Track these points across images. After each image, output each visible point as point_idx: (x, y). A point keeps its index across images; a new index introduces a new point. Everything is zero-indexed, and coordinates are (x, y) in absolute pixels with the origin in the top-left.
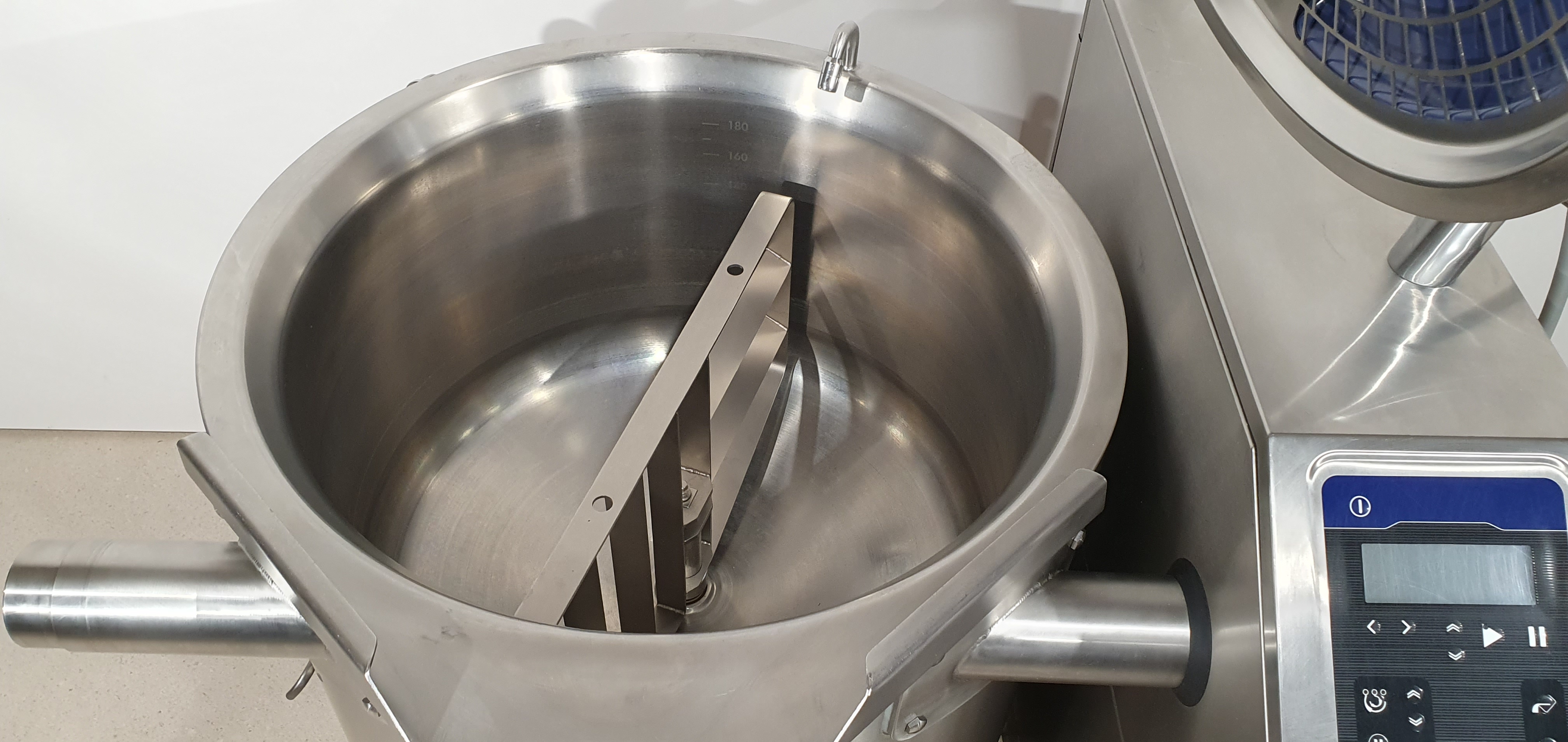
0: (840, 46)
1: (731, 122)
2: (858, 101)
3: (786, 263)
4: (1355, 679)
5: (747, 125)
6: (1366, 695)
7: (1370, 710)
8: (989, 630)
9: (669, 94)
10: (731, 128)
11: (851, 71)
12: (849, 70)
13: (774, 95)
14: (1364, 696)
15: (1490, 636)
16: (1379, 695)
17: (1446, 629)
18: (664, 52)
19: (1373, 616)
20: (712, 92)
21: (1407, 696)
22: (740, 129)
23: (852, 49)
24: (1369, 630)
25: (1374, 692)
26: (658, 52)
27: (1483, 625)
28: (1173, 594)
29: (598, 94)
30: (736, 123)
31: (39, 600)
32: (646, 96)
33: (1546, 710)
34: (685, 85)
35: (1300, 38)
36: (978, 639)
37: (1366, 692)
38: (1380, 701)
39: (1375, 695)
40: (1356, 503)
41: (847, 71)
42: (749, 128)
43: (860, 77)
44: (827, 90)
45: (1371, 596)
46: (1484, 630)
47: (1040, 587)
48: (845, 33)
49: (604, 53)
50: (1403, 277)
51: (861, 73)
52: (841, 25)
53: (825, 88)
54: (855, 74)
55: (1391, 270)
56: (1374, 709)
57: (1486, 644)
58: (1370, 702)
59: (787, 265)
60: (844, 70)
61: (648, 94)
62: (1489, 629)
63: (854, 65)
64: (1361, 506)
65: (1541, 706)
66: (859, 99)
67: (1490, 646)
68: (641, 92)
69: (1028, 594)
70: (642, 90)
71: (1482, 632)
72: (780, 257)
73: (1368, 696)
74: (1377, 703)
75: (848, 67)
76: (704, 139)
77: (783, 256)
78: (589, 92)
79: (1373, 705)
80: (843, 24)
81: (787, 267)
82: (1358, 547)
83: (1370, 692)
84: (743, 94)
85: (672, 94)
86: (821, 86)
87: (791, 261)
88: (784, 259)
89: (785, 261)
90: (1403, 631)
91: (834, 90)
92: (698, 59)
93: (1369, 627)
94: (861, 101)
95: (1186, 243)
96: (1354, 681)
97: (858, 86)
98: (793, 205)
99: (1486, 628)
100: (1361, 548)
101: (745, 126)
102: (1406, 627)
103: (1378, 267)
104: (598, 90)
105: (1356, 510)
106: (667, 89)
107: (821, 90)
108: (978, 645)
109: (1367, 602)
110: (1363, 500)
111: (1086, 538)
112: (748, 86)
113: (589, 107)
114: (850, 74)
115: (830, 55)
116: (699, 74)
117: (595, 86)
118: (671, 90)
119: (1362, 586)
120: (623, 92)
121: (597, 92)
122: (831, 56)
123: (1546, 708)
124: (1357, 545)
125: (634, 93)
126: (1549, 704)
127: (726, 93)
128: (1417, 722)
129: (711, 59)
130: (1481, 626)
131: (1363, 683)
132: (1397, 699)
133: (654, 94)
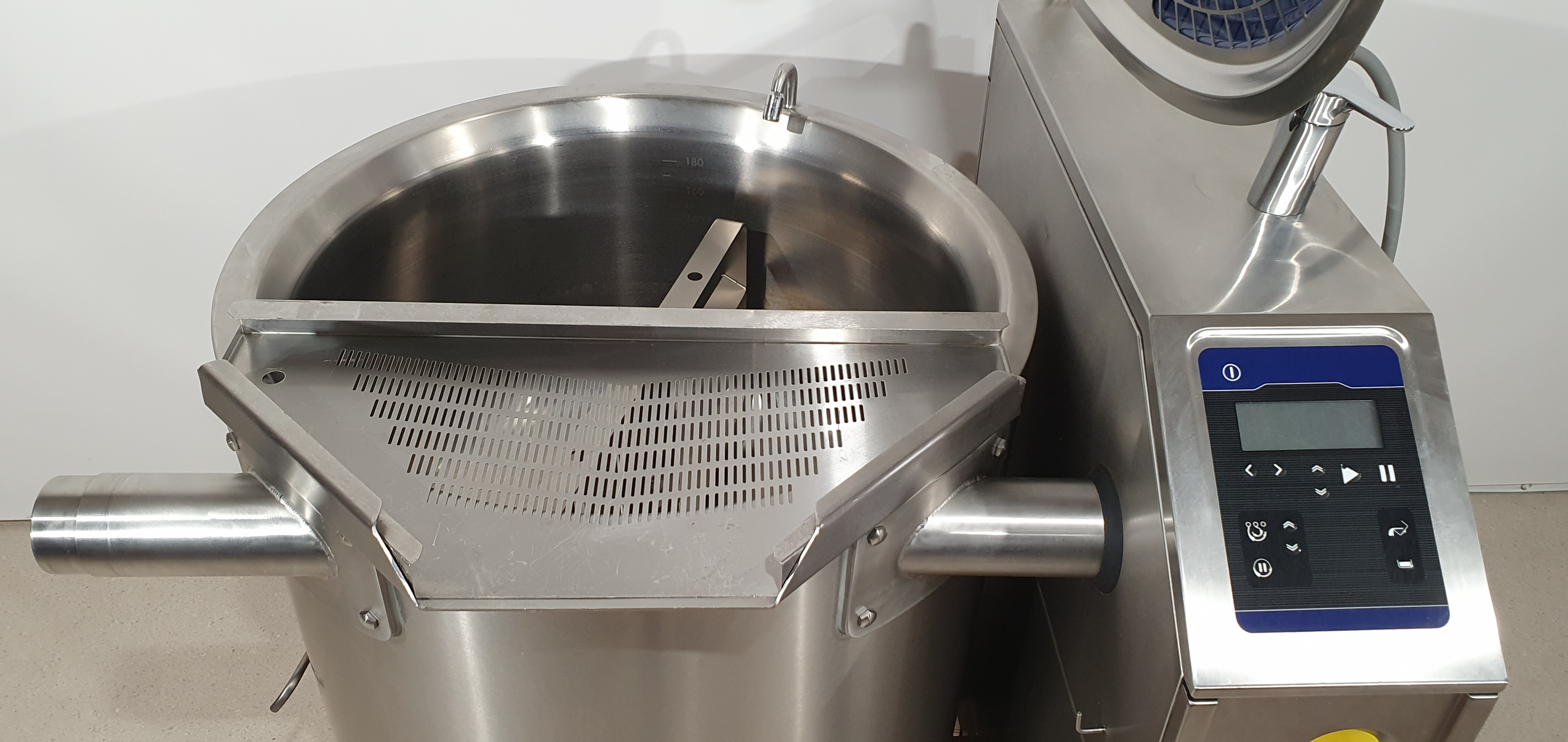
0: (781, 83)
1: (688, 159)
2: (798, 133)
3: (741, 287)
4: (1239, 514)
5: (702, 161)
6: (1249, 527)
7: (1253, 539)
8: (926, 520)
9: (631, 134)
10: (688, 164)
11: (792, 109)
12: (790, 108)
13: (726, 133)
14: (1247, 528)
15: (1349, 475)
16: (1260, 526)
17: (1312, 470)
18: (627, 97)
19: (1250, 462)
20: (671, 130)
21: (1283, 526)
22: (696, 165)
23: (791, 88)
24: (1247, 473)
25: (1256, 524)
26: (622, 98)
27: (1342, 465)
28: (1089, 491)
29: (569, 134)
30: (693, 159)
31: (62, 526)
32: (612, 136)
33: (1400, 533)
34: (645, 125)
35: (1158, 18)
36: (916, 528)
37: (1248, 524)
38: (1261, 531)
39: (1256, 527)
40: (1228, 369)
41: (788, 109)
42: (704, 163)
43: (800, 113)
44: (772, 120)
45: (1247, 445)
46: (1343, 470)
47: (970, 486)
48: (784, 72)
49: (574, 98)
50: (1261, 210)
51: (800, 110)
52: (781, 65)
53: (769, 118)
54: (795, 111)
55: (1251, 207)
56: (1256, 538)
57: (1346, 481)
58: (1253, 533)
59: (743, 289)
60: (785, 108)
61: (614, 134)
62: (1347, 469)
63: (794, 104)
64: (1232, 372)
65: (1396, 530)
66: (800, 131)
67: (1349, 482)
68: (607, 133)
69: (959, 489)
70: (608, 131)
71: (1341, 471)
72: (736, 282)
73: (1251, 528)
74: (1258, 533)
75: (789, 105)
76: (664, 175)
77: (738, 281)
78: (560, 131)
79: (1255, 535)
80: (783, 64)
81: (742, 291)
82: (1233, 405)
83: (1252, 525)
84: (697, 133)
85: (635, 134)
86: (765, 117)
87: (746, 286)
88: (740, 284)
89: (741, 286)
90: (1276, 472)
91: (777, 120)
92: (658, 103)
93: (1247, 470)
94: (801, 133)
95: (1079, 198)
96: (1237, 515)
97: (797, 122)
98: (745, 230)
99: (1344, 468)
100: (1235, 407)
101: (700, 161)
102: (1278, 470)
103: (1240, 205)
104: (568, 130)
105: (1229, 376)
106: (630, 129)
107: (766, 121)
108: (917, 534)
109: (1244, 450)
110: (1234, 367)
111: (1009, 445)
112: (702, 125)
113: (561, 145)
114: (791, 111)
115: (772, 89)
116: (659, 116)
117: (567, 126)
118: (634, 130)
119: (1238, 439)
120: (591, 132)
121: (568, 131)
122: (774, 90)
123: (1400, 531)
124: (1232, 404)
125: (601, 133)
126: (1402, 528)
127: (682, 131)
128: (1293, 548)
129: (669, 103)
130: (1340, 466)
131: (1244, 517)
132: (1274, 529)
133: (619, 134)
